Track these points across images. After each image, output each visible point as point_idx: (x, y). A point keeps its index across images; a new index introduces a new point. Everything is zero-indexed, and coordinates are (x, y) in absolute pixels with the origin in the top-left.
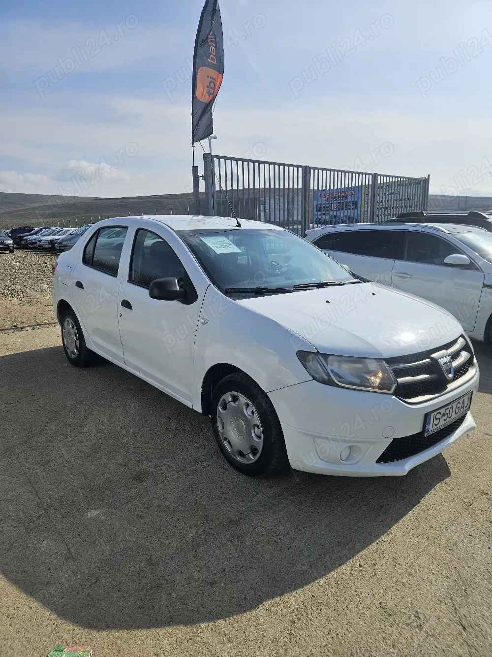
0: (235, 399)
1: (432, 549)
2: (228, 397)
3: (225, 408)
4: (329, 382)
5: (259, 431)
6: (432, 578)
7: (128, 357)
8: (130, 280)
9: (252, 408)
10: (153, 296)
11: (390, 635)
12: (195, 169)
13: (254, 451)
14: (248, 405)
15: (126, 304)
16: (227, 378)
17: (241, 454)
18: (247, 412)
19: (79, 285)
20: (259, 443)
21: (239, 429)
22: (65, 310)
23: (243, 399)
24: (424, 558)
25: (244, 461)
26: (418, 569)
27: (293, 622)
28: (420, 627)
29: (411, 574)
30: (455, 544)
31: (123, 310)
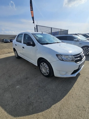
0: (43, 64)
1: (82, 90)
2: (42, 63)
3: (42, 65)
4: (63, 60)
5: (48, 70)
6: (84, 97)
7: (25, 57)
8: (24, 43)
9: (47, 65)
10: (27, 45)
11: (80, 113)
12: (35, 28)
13: (47, 73)
14: (46, 65)
15: (23, 48)
16: (42, 60)
17: (45, 73)
18: (46, 66)
19: (16, 45)
20: (48, 72)
21: (44, 69)
22: (14, 49)
23: (45, 64)
24: (81, 93)
25: (45, 75)
26: (81, 95)
27: (59, 111)
28: (85, 110)
29: (80, 97)
30: (86, 89)
31: (23, 49)
